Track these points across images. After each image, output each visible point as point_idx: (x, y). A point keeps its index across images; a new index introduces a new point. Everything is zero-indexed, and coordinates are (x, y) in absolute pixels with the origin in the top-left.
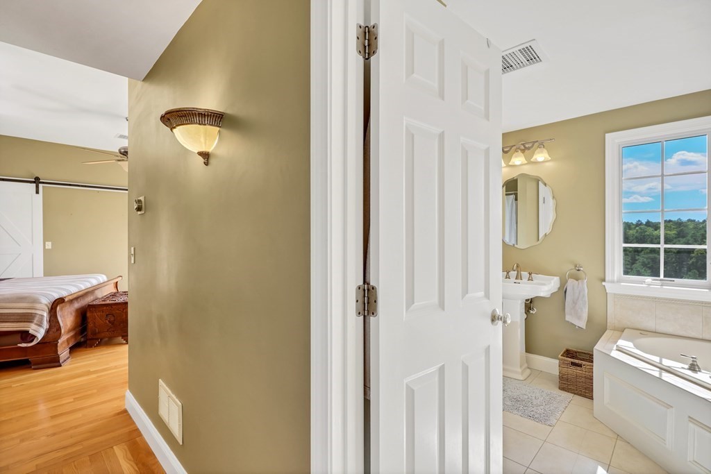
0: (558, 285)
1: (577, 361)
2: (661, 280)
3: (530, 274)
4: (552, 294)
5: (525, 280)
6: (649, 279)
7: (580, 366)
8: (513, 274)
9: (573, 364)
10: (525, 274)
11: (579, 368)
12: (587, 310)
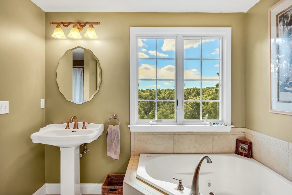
0: (102, 130)
1: (113, 187)
2: (156, 121)
3: (84, 123)
4: (98, 137)
5: (80, 128)
6: (151, 121)
7: (115, 190)
8: (72, 124)
9: (111, 190)
10: (80, 124)
11: (114, 192)
12: (120, 146)
